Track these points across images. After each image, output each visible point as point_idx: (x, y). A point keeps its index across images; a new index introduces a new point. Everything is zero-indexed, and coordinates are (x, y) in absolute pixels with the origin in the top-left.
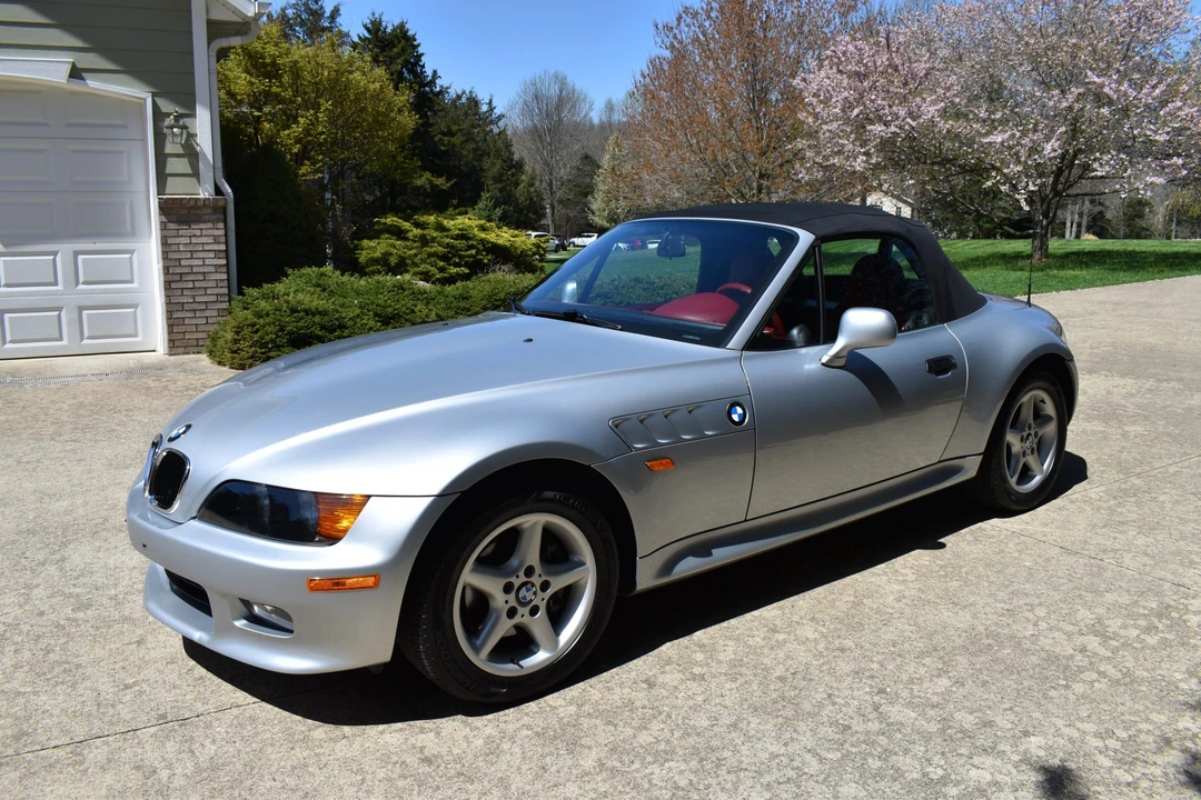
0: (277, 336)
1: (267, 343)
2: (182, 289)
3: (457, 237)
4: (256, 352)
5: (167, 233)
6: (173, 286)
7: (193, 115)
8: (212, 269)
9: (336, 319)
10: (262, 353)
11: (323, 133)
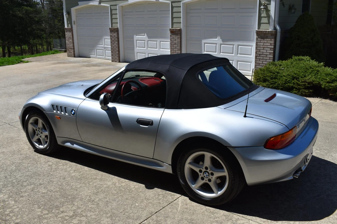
2: (260, 59)
5: (258, 41)
6: (257, 58)
7: (270, 4)
8: (269, 54)
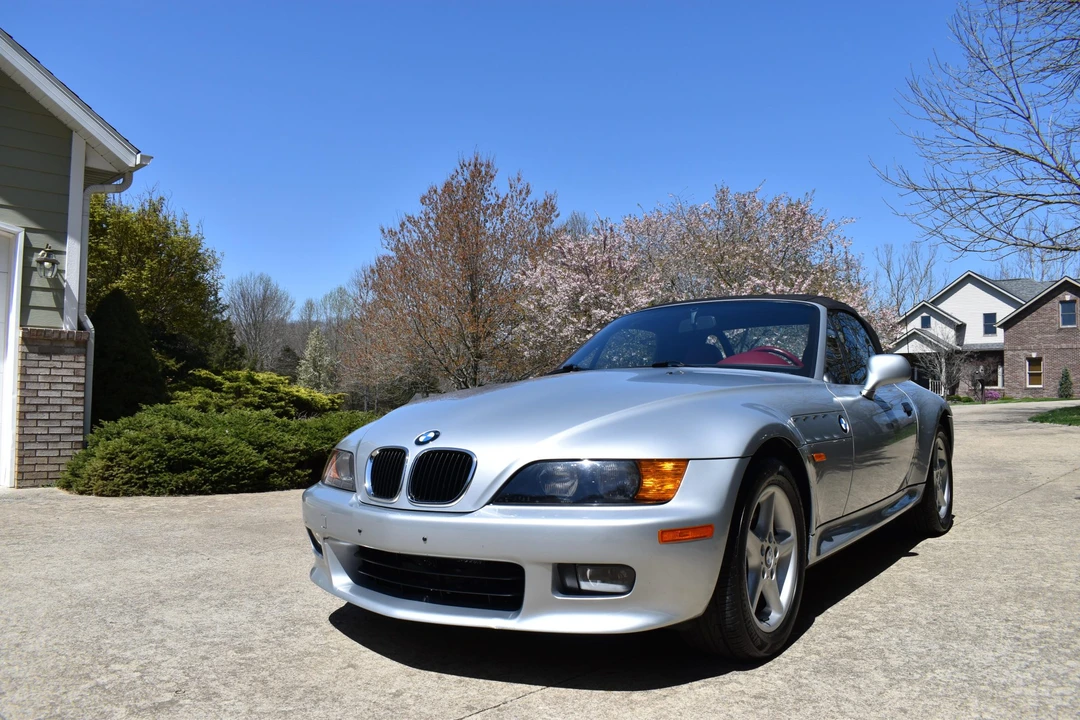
0: (156, 463)
1: (144, 469)
3: (270, 389)
4: (132, 478)
5: (27, 364)
7: (63, 252)
8: (69, 402)
9: (216, 445)
10: (138, 479)
11: (145, 289)
